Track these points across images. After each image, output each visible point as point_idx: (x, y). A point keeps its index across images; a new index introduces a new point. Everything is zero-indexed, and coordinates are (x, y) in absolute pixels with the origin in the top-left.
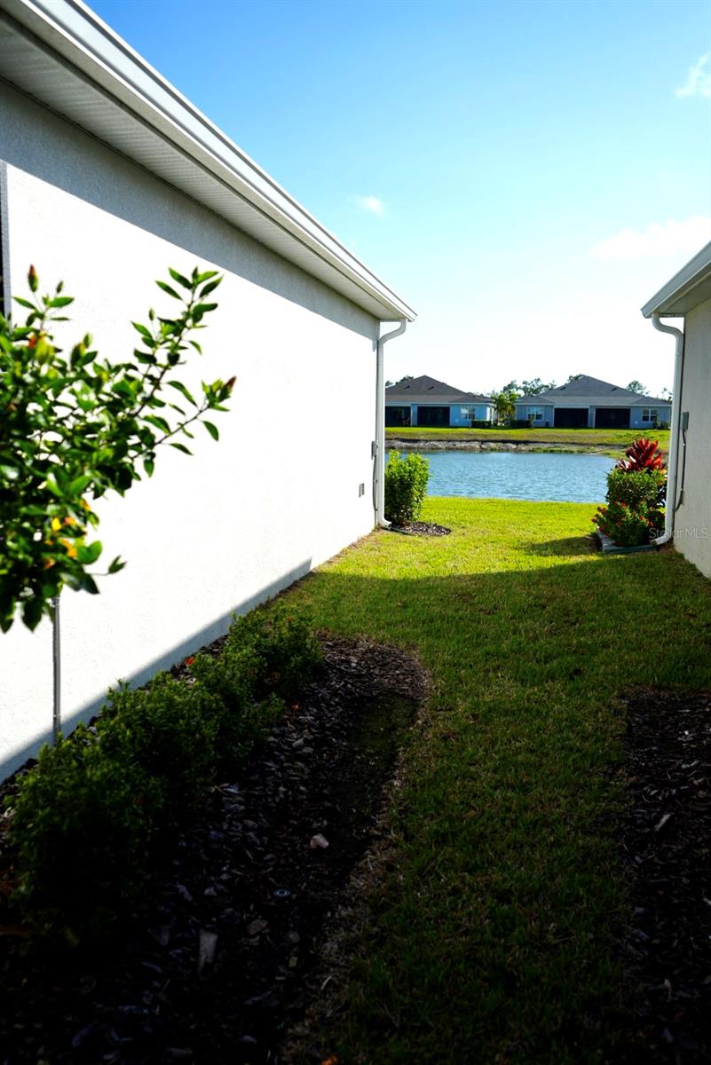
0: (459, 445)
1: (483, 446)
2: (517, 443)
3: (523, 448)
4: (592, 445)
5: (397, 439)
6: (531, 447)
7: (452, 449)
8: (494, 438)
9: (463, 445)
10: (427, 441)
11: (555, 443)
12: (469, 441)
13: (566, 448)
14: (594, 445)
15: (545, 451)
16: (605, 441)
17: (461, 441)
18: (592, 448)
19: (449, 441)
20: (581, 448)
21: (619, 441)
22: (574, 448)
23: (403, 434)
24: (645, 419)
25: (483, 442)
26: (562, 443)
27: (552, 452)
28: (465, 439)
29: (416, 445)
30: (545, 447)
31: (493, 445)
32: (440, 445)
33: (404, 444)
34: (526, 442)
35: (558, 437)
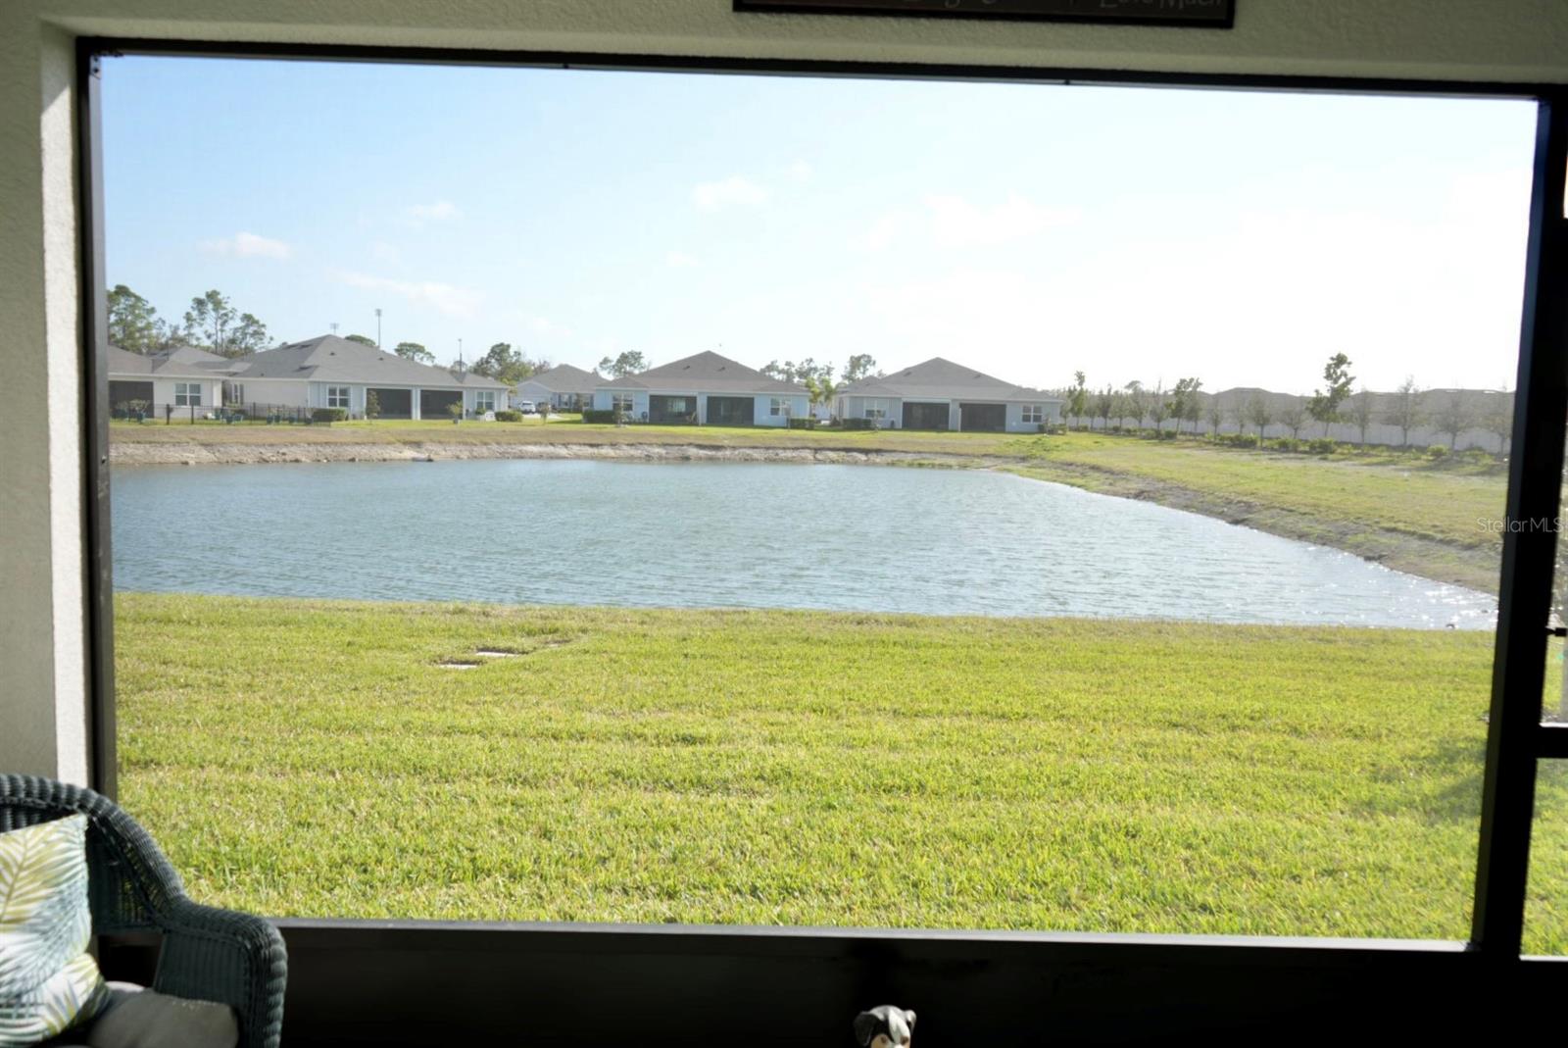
0: (783, 454)
1: (819, 456)
2: (866, 452)
3: (878, 460)
4: (974, 456)
5: (690, 444)
6: (889, 458)
7: (775, 460)
8: (831, 445)
9: (789, 454)
10: (734, 448)
11: (920, 452)
12: (797, 449)
13: (939, 460)
14: (978, 457)
15: (911, 465)
16: (991, 451)
17: (784, 449)
18: (976, 460)
19: (768, 448)
20: (962, 460)
21: (1011, 451)
22: (952, 461)
23: (697, 437)
24: (1026, 419)
25: (816, 450)
26: (930, 453)
27: (921, 465)
28: (789, 445)
29: (720, 454)
30: (909, 458)
31: (832, 455)
32: (756, 454)
33: (702, 453)
34: (878, 451)
35: (921, 444)
